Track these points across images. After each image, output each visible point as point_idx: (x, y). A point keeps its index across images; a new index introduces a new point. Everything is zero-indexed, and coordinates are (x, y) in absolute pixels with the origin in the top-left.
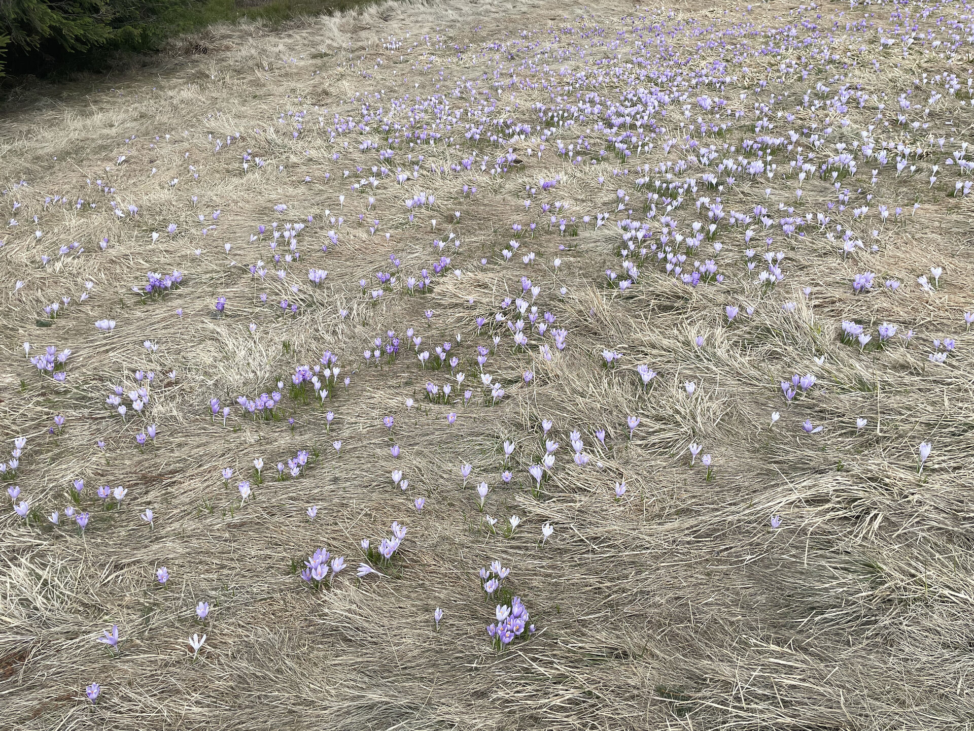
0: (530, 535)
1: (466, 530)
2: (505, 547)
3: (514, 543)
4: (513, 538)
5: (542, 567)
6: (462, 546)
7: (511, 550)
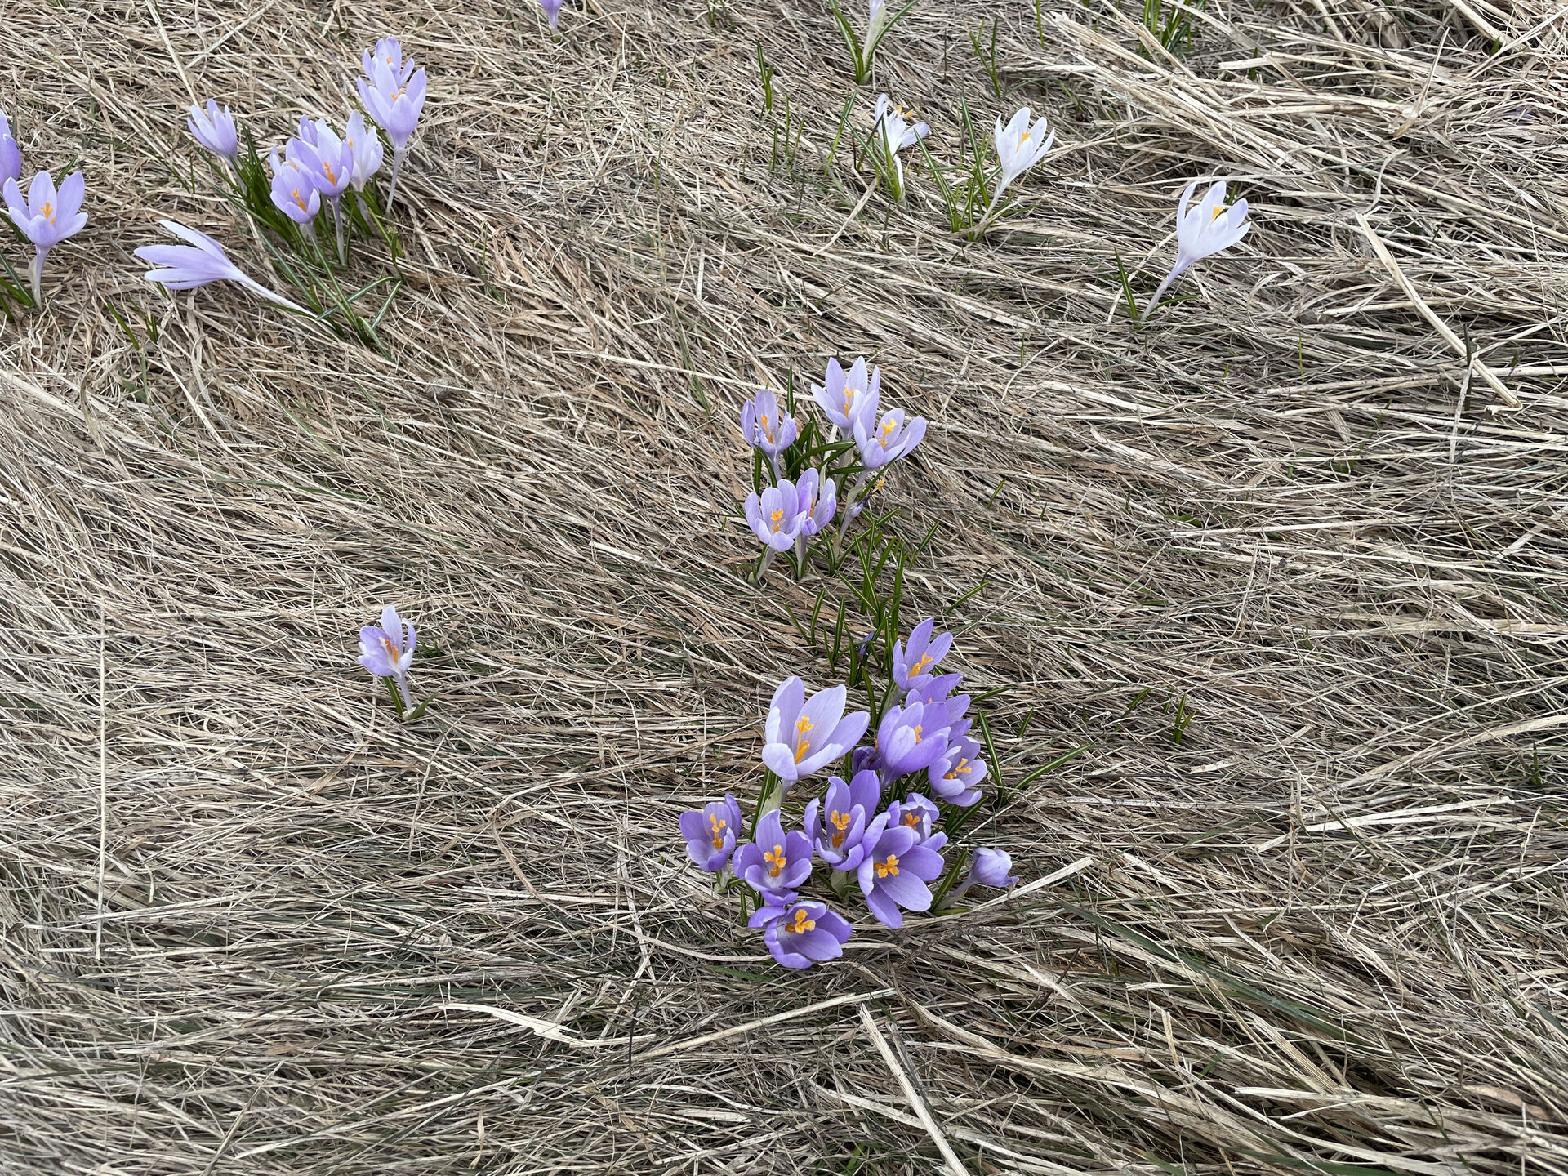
0: (1087, 237)
1: (757, 157)
2: (941, 280)
3: (988, 264)
4: (992, 240)
5: (1126, 431)
6: (719, 231)
7: (967, 303)
